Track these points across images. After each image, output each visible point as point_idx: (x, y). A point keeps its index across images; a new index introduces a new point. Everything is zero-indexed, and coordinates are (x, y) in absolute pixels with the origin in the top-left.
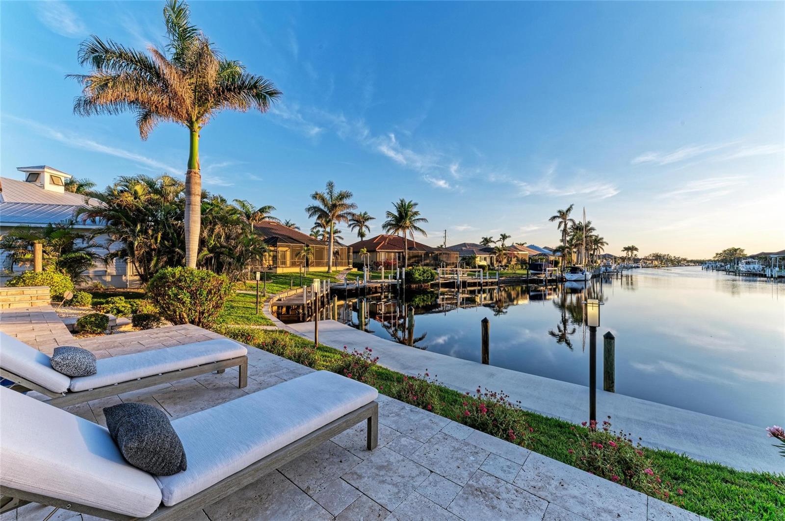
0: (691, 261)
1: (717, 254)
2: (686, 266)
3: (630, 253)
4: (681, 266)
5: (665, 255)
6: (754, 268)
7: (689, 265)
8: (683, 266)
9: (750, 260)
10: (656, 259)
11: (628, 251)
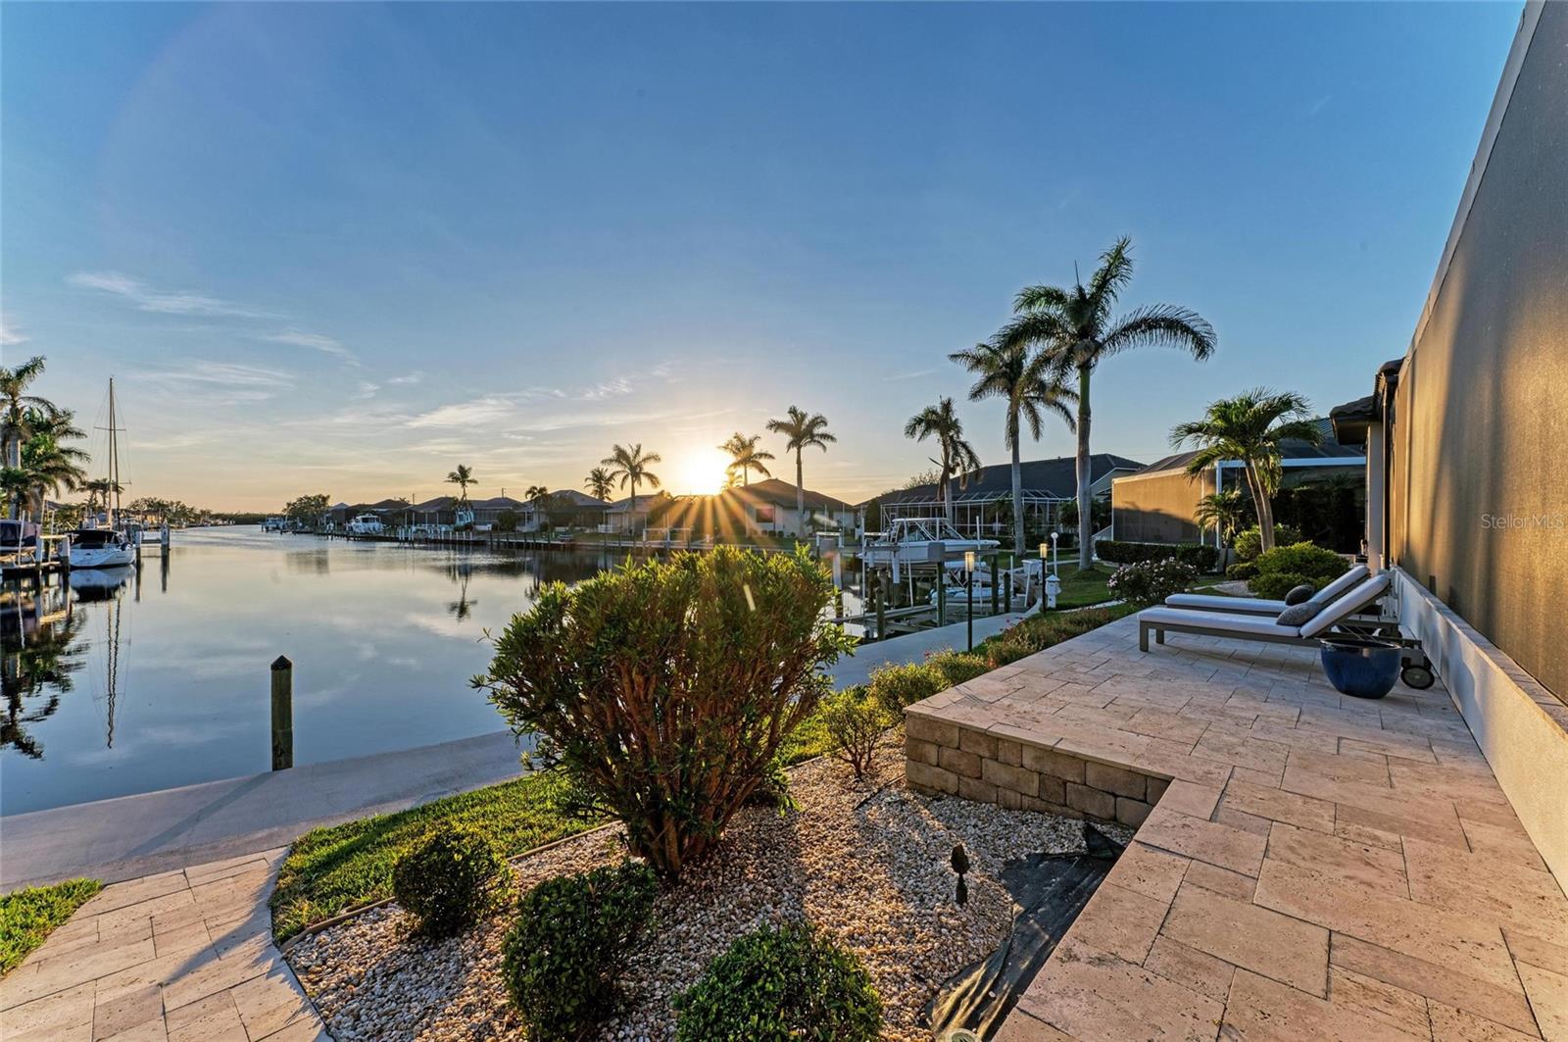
0: (217, 516)
1: (289, 505)
2: (212, 525)
3: (99, 496)
4: (202, 526)
5: (172, 503)
6: (374, 528)
7: (216, 525)
8: (206, 526)
9: (367, 516)
10: (155, 512)
11: (94, 492)
